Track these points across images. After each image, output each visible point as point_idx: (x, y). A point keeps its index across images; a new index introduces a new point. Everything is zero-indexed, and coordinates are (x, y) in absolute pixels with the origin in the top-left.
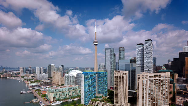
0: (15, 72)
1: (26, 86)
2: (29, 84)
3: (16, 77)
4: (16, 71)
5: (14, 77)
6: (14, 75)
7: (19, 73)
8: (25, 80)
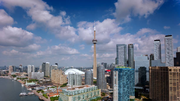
0: (4, 71)
1: (23, 86)
2: (25, 83)
3: (6, 75)
4: (4, 69)
5: (4, 75)
6: (3, 73)
7: (8, 72)
8: (18, 79)
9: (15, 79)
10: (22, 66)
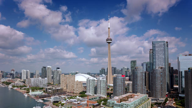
8: (14, 86)
9: (10, 87)
10: (14, 71)
